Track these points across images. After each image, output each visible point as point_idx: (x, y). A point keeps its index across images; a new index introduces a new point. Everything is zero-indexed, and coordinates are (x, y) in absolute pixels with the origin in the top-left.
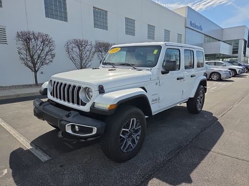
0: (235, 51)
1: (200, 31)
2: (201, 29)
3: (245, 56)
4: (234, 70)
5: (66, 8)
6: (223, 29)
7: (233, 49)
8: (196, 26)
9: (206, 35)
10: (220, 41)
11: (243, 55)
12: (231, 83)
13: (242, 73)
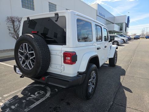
0: (121, 29)
1: (104, 18)
2: (104, 17)
3: (126, 32)
4: (124, 40)
5: (33, 2)
6: (115, 17)
7: (120, 28)
8: (102, 15)
9: (106, 20)
10: (113, 23)
11: (125, 31)
12: (124, 47)
13: (127, 41)
